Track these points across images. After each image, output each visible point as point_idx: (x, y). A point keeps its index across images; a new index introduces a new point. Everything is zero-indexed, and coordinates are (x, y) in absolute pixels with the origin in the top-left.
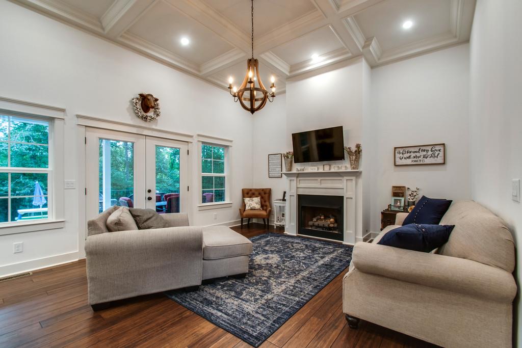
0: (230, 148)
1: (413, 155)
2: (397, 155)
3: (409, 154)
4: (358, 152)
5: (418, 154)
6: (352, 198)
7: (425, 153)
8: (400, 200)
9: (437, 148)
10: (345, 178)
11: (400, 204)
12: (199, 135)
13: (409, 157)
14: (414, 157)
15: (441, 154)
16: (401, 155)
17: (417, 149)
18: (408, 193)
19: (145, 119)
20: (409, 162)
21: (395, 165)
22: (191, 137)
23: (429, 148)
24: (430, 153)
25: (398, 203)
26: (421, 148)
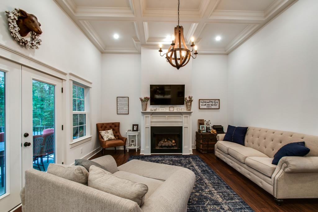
0: (90, 89)
1: (207, 104)
2: (201, 104)
3: (205, 103)
4: (191, 101)
5: (209, 104)
6: (187, 127)
7: (212, 103)
8: (204, 127)
9: (217, 101)
10: (184, 116)
11: (204, 129)
12: (71, 74)
13: (205, 105)
14: (208, 105)
15: (218, 104)
16: (202, 104)
17: (208, 101)
18: (205, 123)
19: (24, 44)
20: (205, 107)
21: (199, 108)
22: (65, 74)
23: (213, 101)
24: (214, 103)
25: (203, 128)
26: (210, 100)
